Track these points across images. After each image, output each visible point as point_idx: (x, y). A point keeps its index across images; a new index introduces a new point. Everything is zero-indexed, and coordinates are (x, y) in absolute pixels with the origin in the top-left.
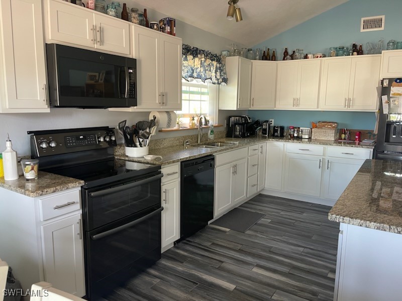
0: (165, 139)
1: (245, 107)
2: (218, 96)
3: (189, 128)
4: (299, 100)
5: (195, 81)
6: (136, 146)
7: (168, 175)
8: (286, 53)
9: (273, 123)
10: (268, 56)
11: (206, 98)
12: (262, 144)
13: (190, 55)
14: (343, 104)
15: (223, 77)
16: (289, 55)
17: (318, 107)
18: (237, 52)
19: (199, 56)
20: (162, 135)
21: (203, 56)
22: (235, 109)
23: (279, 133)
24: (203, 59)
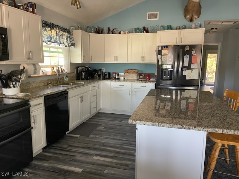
0: (33, 82)
1: (87, 61)
2: (69, 54)
3: (51, 74)
4: (118, 57)
5: (53, 45)
6: (10, 88)
7: (35, 105)
8: (109, 30)
9: (104, 70)
10: (99, 31)
11: (61, 55)
12: (98, 83)
13: (49, 27)
14: (140, 60)
15: (72, 43)
16: (110, 31)
17: (127, 62)
18: (80, 28)
19: (55, 28)
20: (31, 80)
21: (58, 29)
22: (81, 62)
23: (108, 76)
24: (58, 31)
